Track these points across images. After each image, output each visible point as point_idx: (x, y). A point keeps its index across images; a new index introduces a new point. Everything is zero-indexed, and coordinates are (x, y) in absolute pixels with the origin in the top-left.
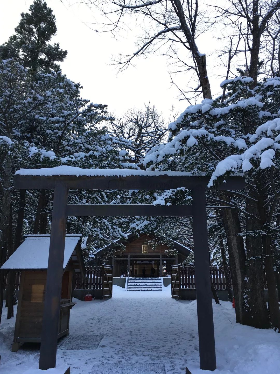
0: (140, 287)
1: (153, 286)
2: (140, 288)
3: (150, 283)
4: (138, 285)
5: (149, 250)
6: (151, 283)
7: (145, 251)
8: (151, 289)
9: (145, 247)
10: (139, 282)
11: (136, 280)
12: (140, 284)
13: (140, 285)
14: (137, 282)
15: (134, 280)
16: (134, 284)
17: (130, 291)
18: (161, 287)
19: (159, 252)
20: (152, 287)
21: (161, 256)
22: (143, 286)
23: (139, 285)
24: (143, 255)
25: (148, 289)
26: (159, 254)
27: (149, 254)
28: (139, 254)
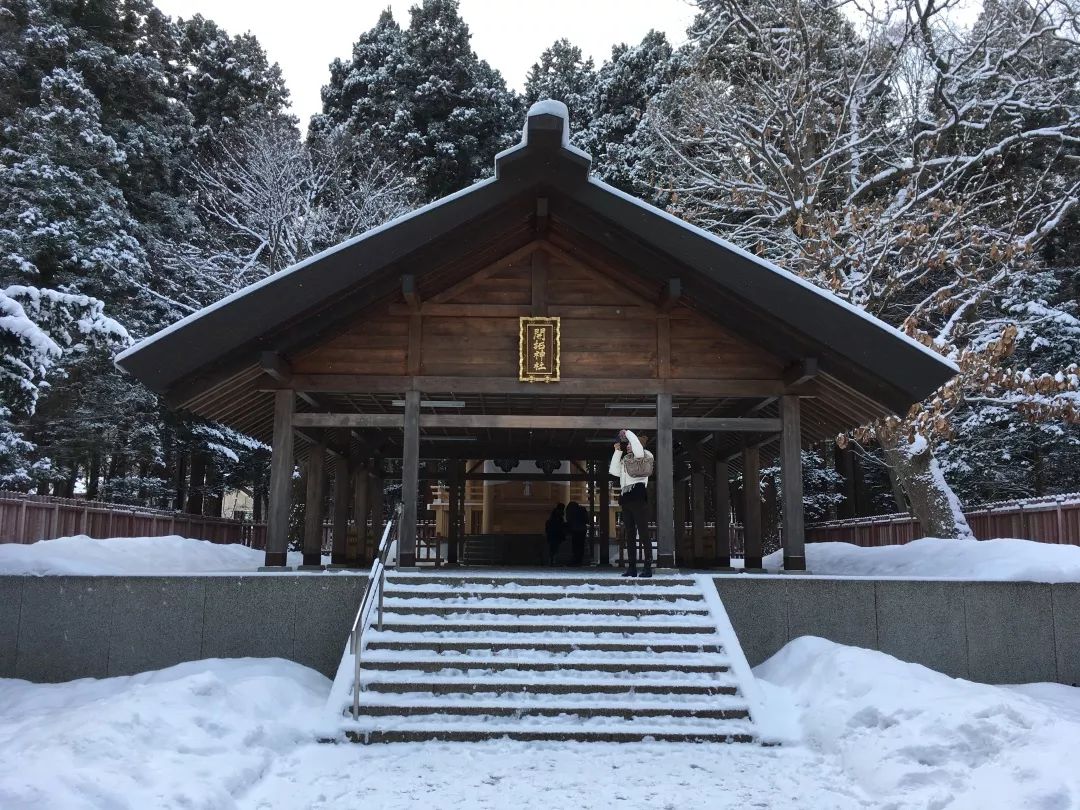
0: (500, 689)
1: (634, 669)
2: (503, 702)
3: (598, 630)
4: (472, 657)
5: (572, 357)
6: (607, 638)
7: (539, 366)
8: (628, 714)
9: (539, 333)
10: (489, 620)
11: (460, 603)
12: (496, 648)
13: (504, 657)
14: (474, 620)
15: (443, 596)
16: (440, 648)
17: (377, 737)
18: (724, 680)
19: (649, 375)
20: (624, 681)
21: (664, 406)
22: (533, 678)
23: (487, 657)
24: (527, 390)
25: (585, 714)
26: (652, 387)
27: (576, 387)
28: (493, 386)
